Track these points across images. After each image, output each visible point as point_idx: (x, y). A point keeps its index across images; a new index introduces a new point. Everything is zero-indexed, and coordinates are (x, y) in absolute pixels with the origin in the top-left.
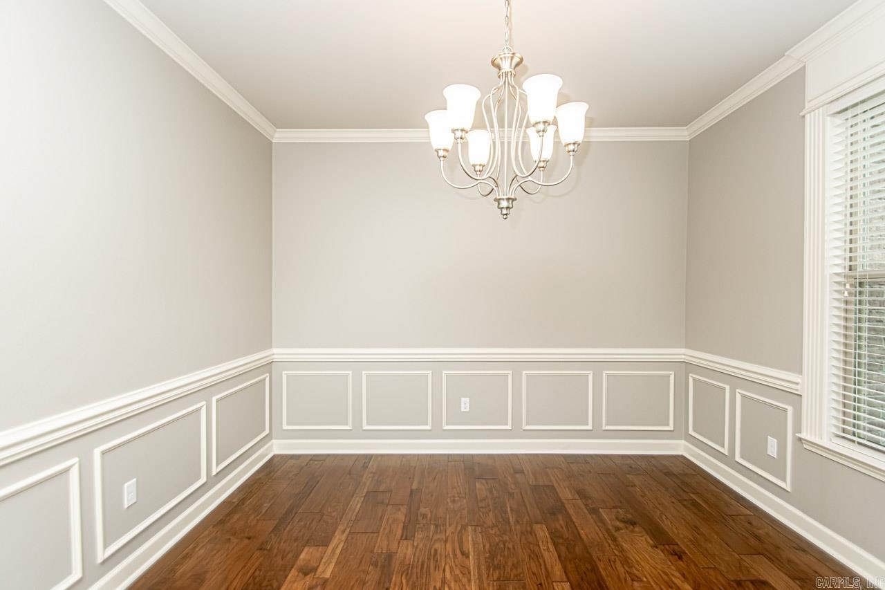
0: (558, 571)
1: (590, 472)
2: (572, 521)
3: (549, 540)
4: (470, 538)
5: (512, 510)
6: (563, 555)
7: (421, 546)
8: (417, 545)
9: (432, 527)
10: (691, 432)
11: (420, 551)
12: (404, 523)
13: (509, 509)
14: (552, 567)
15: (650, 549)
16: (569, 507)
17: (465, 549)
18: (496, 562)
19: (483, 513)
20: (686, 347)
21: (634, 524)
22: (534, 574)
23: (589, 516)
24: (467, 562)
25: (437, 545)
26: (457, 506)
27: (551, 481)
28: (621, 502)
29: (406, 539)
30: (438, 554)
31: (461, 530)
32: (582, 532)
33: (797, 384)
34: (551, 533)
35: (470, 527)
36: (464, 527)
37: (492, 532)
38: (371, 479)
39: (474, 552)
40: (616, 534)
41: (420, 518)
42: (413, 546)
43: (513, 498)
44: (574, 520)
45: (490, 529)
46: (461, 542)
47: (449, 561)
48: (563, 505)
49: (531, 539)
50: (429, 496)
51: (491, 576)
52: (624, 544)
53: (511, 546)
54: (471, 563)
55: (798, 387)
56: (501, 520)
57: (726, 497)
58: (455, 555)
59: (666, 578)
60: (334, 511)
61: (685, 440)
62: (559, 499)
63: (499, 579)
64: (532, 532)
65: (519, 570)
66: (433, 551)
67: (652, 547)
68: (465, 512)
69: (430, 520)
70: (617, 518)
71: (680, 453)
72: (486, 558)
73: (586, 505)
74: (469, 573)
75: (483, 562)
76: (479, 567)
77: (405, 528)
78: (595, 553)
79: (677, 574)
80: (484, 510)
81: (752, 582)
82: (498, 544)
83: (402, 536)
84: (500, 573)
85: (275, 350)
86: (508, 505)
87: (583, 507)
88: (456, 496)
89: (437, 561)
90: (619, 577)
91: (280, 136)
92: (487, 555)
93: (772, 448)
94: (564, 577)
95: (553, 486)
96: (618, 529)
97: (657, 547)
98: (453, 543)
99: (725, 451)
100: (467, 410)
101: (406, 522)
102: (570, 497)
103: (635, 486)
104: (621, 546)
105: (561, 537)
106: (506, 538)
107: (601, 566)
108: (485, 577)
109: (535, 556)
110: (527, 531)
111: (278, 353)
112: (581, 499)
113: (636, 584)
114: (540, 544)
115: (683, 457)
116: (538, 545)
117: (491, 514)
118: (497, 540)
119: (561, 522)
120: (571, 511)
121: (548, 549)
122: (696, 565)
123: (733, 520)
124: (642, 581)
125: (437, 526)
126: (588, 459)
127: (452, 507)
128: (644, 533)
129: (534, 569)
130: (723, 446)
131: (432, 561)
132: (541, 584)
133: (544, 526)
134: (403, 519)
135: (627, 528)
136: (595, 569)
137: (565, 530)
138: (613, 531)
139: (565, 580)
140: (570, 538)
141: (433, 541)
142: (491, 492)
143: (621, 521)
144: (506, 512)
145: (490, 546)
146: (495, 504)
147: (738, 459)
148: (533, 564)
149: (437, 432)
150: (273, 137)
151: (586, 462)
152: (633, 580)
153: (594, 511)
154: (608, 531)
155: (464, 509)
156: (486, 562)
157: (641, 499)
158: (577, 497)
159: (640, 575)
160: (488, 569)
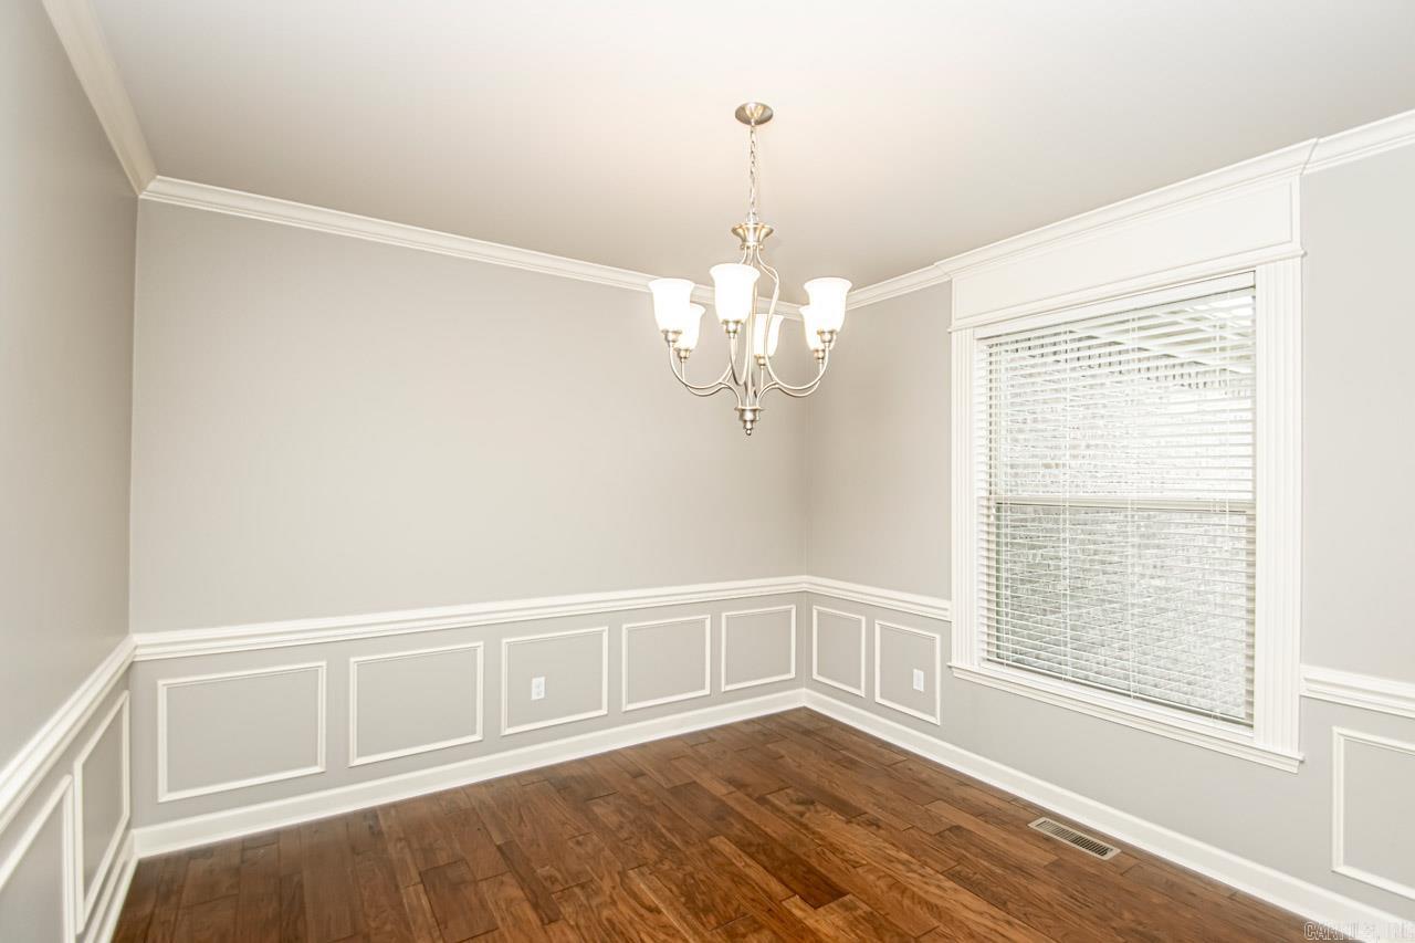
0: (776, 887)
1: (724, 752)
2: (747, 820)
3: (740, 852)
4: (642, 886)
5: (669, 830)
6: (767, 864)
7: (582, 922)
8: (577, 925)
9: (577, 890)
10: (815, 676)
11: (588, 928)
12: (528, 899)
13: (664, 831)
14: (767, 885)
15: (845, 825)
16: (731, 803)
17: (647, 903)
18: (701, 905)
19: (634, 846)
20: (808, 574)
21: (812, 803)
22: (753, 900)
23: (762, 809)
24: (664, 919)
25: (606, 913)
26: (589, 848)
27: (690, 777)
28: (783, 781)
29: (551, 921)
30: (618, 924)
31: (622, 880)
32: (768, 830)
33: (946, 610)
34: (736, 844)
35: (631, 872)
36: (623, 874)
37: (666, 867)
38: (407, 850)
39: (664, 902)
40: (804, 820)
41: (548, 884)
42: (572, 927)
43: (658, 813)
44: (749, 818)
45: (659, 866)
46: (635, 896)
47: (638, 927)
48: (723, 804)
49: (720, 859)
50: (535, 847)
51: (707, 925)
52: (819, 830)
53: (702, 877)
54: (669, 917)
55: (948, 613)
56: (664, 847)
57: (874, 747)
58: (641, 916)
59: (880, 852)
60: (385, 924)
61: (807, 687)
62: (714, 798)
63: (719, 925)
64: (713, 850)
65: (735, 903)
66: (606, 923)
67: (847, 823)
68: (607, 852)
69: (567, 882)
70: (792, 801)
71: (801, 705)
72: (684, 904)
73: (749, 796)
74: (678, 931)
75: (684, 911)
76: (684, 918)
77: (536, 907)
78: (800, 851)
79: (886, 845)
80: (633, 842)
81: (950, 830)
82: (685, 881)
83: (542, 920)
84: (716, 917)
85: (137, 638)
86: (660, 826)
87: (747, 799)
88: (577, 834)
89: (622, 933)
90: (840, 869)
91: (159, 190)
92: (683, 899)
93: (919, 683)
94: (788, 891)
95: (695, 782)
96: (802, 814)
97: (851, 822)
98: (623, 899)
99: (862, 693)
100: (542, 696)
101: (530, 896)
102: (724, 791)
103: (782, 757)
104: (819, 833)
105: (750, 844)
106: (689, 868)
107: (814, 862)
108: (701, 928)
109: (739, 879)
110: (707, 851)
111: (144, 643)
112: (739, 789)
113: (860, 870)
114: (734, 861)
115: (805, 708)
116: (733, 864)
117: (645, 844)
118: (680, 876)
119: (739, 826)
120: (739, 809)
121: (747, 865)
122: (896, 829)
123: (895, 769)
124: (862, 865)
125: (582, 886)
126: (711, 735)
127: (583, 852)
128: (829, 810)
129: (750, 895)
130: (859, 687)
131: (615, 935)
132: (770, 910)
133: (722, 838)
134: (522, 894)
135: (809, 810)
136: (811, 870)
137: (749, 835)
138: (798, 818)
139: (791, 893)
140: (761, 841)
141: (595, 909)
142: (623, 815)
143: (799, 803)
144: (663, 836)
145: (677, 886)
146: (641, 827)
147: (878, 699)
148: (744, 890)
149: (495, 743)
150: (142, 188)
151: (712, 740)
152: (855, 867)
153: (762, 800)
154: (793, 819)
155: (603, 849)
156: (688, 908)
157: (797, 770)
158: (732, 788)
159: (857, 860)
160: (697, 916)
